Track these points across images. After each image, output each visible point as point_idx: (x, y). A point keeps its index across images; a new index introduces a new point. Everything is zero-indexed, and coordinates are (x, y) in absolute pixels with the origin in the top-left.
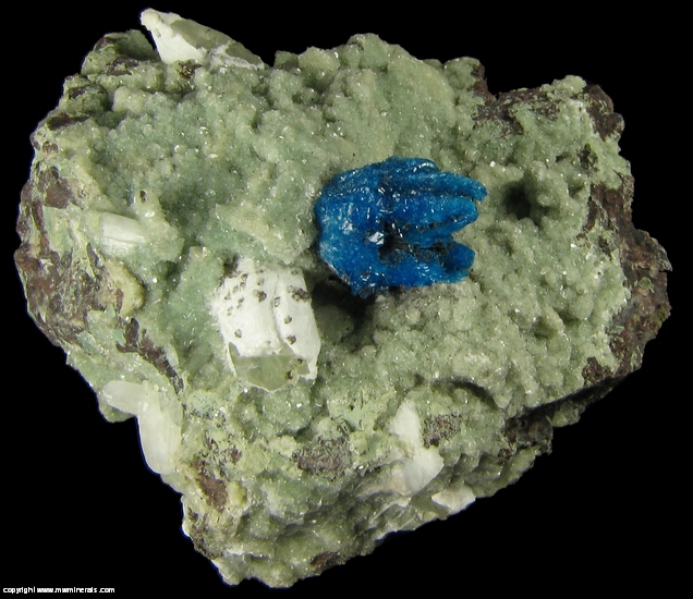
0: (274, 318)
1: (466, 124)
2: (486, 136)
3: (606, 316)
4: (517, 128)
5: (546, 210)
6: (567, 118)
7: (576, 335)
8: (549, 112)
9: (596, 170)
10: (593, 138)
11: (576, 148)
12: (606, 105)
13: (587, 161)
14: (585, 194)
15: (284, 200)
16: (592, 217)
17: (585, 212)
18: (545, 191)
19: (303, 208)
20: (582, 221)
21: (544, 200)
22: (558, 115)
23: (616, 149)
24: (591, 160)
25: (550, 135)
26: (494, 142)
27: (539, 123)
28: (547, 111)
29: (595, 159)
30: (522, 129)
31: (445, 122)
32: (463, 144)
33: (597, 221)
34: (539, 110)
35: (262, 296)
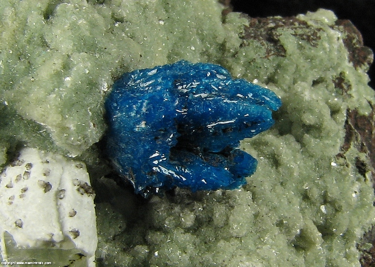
0: (58, 210)
1: (234, 42)
2: (252, 54)
3: (358, 232)
4: (281, 50)
5: (308, 129)
6: (327, 45)
7: (330, 249)
8: (311, 38)
9: (350, 96)
10: (347, 67)
11: (331, 75)
12: (358, 38)
13: (342, 88)
14: (342, 117)
15: (77, 91)
16: (348, 139)
17: (342, 134)
18: (310, 110)
19: (95, 102)
20: (340, 142)
21: (309, 119)
22: (319, 42)
23: (366, 79)
24: (345, 87)
25: (310, 59)
26: (259, 61)
27: (301, 47)
28: (308, 37)
29: (349, 86)
30: (285, 51)
31: (215, 37)
32: (230, 60)
33: (352, 143)
34: (301, 35)
35: (47, 187)
